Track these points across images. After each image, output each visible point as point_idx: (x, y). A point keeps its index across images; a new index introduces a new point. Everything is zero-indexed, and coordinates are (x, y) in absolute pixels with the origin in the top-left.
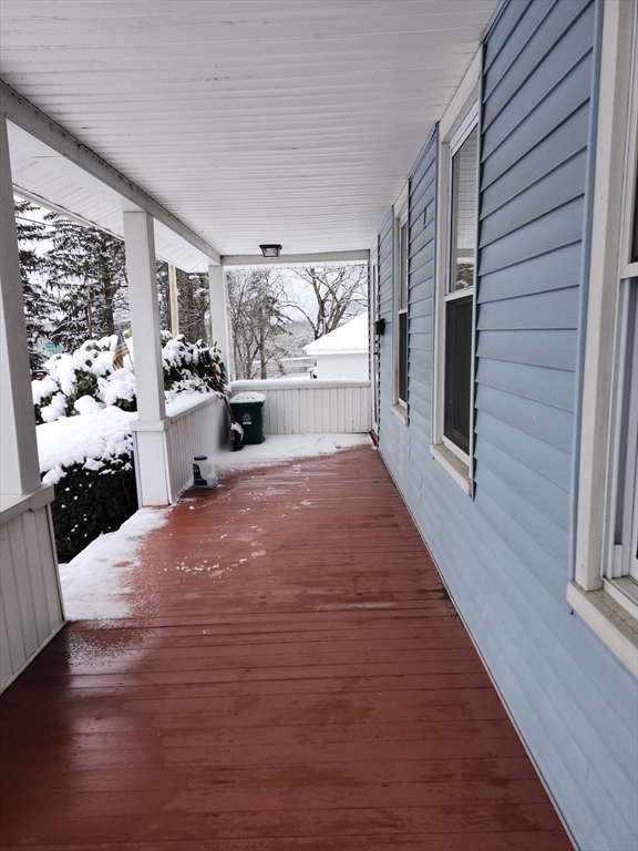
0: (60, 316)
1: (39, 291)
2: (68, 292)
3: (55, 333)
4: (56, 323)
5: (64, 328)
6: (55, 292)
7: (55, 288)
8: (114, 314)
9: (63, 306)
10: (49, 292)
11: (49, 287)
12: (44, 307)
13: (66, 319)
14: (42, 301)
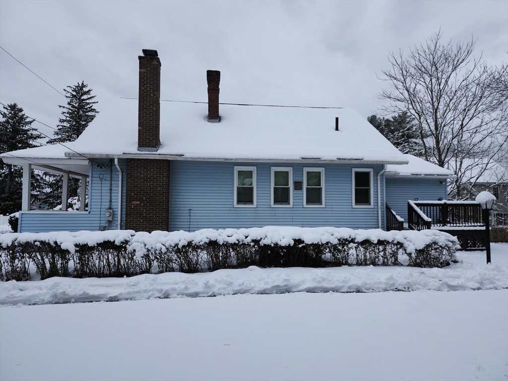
0: (48, 190)
1: (38, 178)
2: (55, 178)
3: (44, 199)
4: (47, 194)
5: (50, 197)
6: (47, 178)
7: (48, 177)
8: (78, 191)
9: (50, 185)
10: (44, 178)
11: (44, 176)
12: (40, 186)
13: (51, 192)
14: (40, 182)
